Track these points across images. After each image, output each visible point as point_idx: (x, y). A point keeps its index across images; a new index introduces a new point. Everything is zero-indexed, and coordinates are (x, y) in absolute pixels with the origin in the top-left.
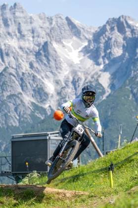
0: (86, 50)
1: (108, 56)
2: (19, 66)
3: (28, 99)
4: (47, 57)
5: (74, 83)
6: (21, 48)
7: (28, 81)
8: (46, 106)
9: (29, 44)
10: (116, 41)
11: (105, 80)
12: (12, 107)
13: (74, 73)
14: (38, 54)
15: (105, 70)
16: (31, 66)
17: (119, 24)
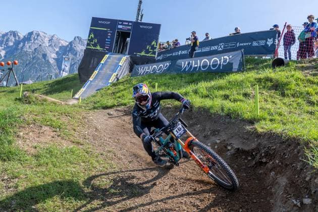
1: (6, 44)
10: (11, 40)
11: (3, 53)
15: (4, 50)
17: (14, 34)
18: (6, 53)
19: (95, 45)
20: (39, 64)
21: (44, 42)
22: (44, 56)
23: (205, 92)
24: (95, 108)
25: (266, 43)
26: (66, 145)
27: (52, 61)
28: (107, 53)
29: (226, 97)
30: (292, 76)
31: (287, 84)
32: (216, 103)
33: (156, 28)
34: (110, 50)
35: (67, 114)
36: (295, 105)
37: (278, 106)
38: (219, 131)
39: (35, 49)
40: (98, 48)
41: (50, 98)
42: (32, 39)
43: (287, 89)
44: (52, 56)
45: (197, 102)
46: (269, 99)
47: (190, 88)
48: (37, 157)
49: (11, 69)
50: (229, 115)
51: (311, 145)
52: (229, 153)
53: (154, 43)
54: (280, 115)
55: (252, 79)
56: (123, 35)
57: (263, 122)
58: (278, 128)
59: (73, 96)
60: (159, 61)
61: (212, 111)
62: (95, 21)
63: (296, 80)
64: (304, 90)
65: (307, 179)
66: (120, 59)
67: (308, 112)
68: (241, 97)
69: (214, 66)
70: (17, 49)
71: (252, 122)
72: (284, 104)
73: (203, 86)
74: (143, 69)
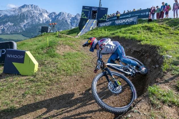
0: (48, 16)
1: (52, 17)
2: (36, 15)
3: (37, 21)
4: (41, 15)
5: (46, 20)
6: (37, 13)
7: (38, 18)
8: (40, 22)
9: (39, 12)
10: (53, 15)
11: (51, 20)
12: (34, 21)
13: (46, 18)
14: (40, 14)
16: (38, 16)
17: (54, 13)
18: (52, 20)
19: (84, 16)
20: (64, 24)
21: (65, 16)
22: (66, 21)
23: (124, 32)
24: (85, 39)
25: (146, 14)
26: (74, 52)
27: (69, 23)
28: (89, 19)
29: (131, 33)
30: (155, 25)
31: (152, 28)
32: (128, 35)
33: (106, 9)
34: (90, 18)
35: (74, 41)
36: (155, 35)
37: (149, 36)
38: (128, 45)
39: (63, 19)
40: (85, 17)
41: (68, 36)
42: (61, 15)
43: (152, 30)
44: (69, 21)
45: (121, 35)
46: (146, 33)
47: (118, 31)
48: (64, 56)
49: (54, 26)
50: (132, 39)
51: (159, 48)
52: (132, 52)
53: (105, 15)
54: (150, 38)
55: (140, 26)
56: (94, 12)
57: (144, 41)
58: (148, 43)
59: (77, 35)
60: (108, 21)
61: (126, 38)
62: (84, 7)
63: (156, 26)
64: (158, 30)
65: (158, 59)
66: (93, 21)
67: (159, 37)
68: (136, 33)
69: (127, 22)
70: (56, 19)
71: (140, 41)
72: (151, 35)
73: (123, 29)
74: (102, 25)
